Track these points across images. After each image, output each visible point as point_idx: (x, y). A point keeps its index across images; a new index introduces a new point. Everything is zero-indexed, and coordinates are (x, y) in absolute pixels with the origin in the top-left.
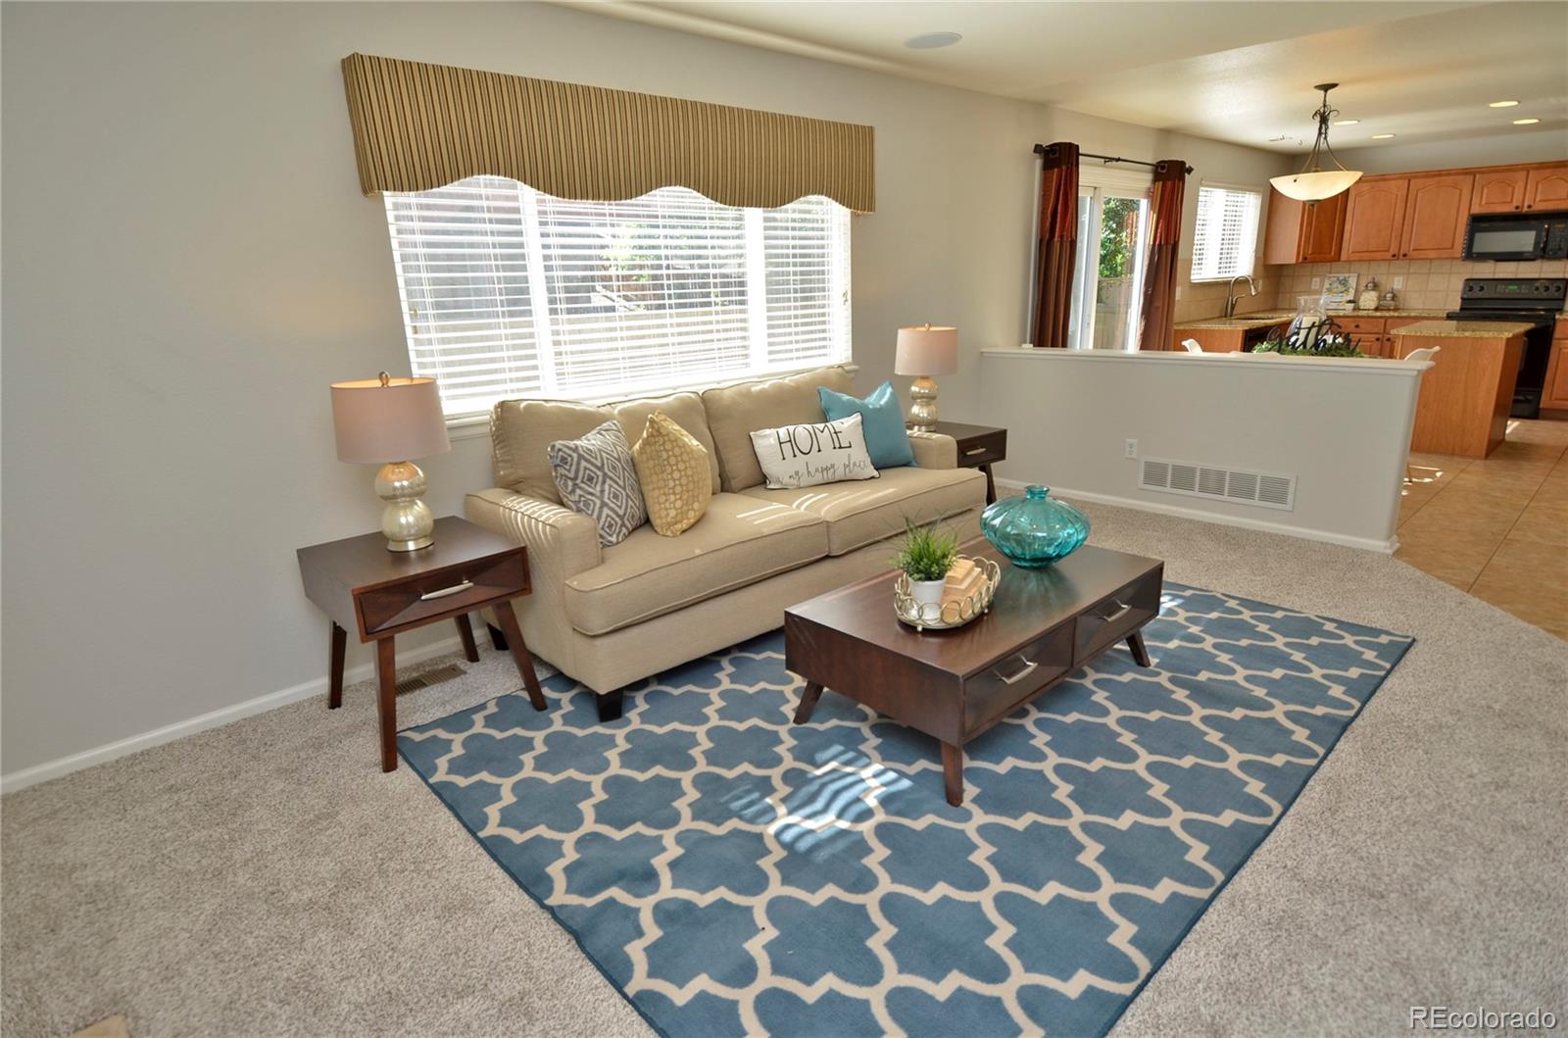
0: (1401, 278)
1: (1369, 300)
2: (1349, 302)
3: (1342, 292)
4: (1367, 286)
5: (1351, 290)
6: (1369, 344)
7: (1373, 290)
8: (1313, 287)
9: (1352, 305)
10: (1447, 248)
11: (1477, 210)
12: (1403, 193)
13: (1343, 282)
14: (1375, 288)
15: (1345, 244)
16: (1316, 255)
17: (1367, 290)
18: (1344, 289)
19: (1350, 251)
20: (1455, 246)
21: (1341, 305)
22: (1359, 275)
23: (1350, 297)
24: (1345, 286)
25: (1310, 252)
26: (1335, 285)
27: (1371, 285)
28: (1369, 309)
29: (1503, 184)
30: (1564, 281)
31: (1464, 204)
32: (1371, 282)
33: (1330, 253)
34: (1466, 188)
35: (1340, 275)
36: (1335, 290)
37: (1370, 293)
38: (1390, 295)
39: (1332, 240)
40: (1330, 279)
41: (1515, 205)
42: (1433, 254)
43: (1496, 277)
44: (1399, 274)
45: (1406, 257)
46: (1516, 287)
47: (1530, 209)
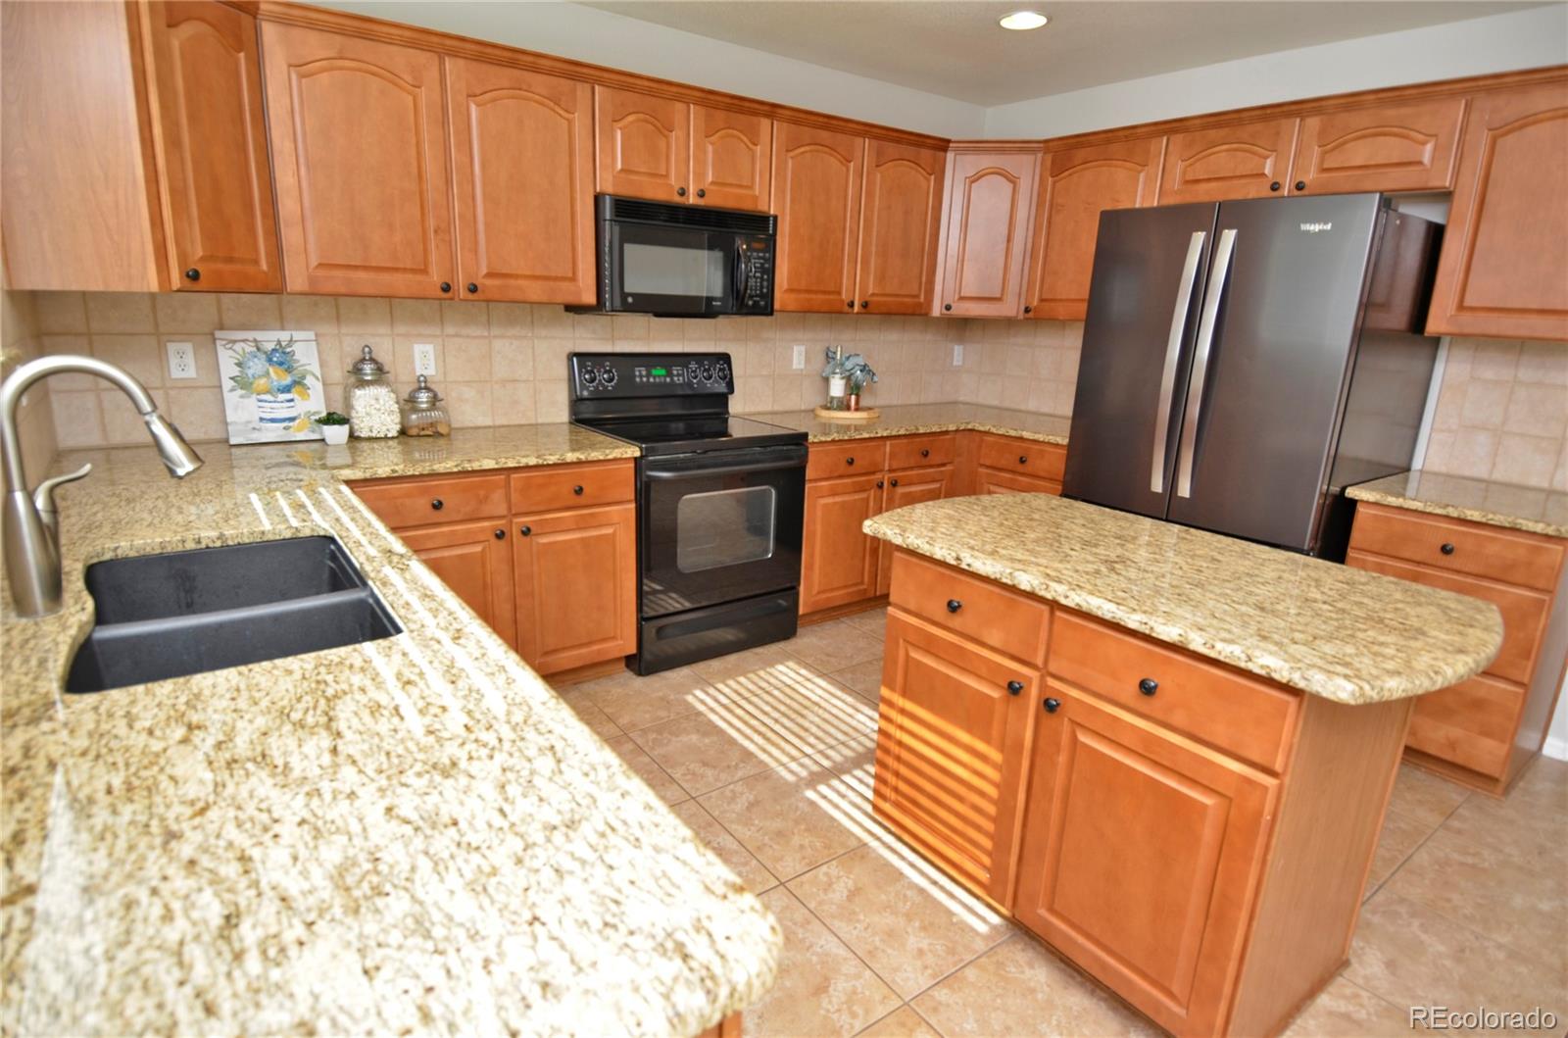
0: (429, 348)
1: (379, 411)
2: (331, 419)
3: (287, 389)
4: (359, 371)
5: (309, 381)
6: (478, 548)
7: (378, 380)
8: (176, 373)
10: (563, 279)
11: (607, 184)
12: (427, 95)
13: (281, 358)
14: (381, 375)
15: (290, 236)
16: (220, 266)
17: (363, 384)
18: (288, 380)
19: (314, 262)
20: (580, 274)
21: (299, 430)
22: (316, 335)
23: (315, 403)
24: (289, 370)
25: (200, 253)
26: (257, 366)
27: (368, 368)
28: (386, 438)
29: (650, 127)
30: (725, 358)
31: (581, 163)
32: (363, 360)
33: (256, 262)
34: (580, 120)
35: (259, 335)
36: (263, 381)
37: (373, 391)
38: (424, 397)
39: (252, 216)
40: (238, 347)
41: (677, 188)
42: (535, 291)
43: (618, 349)
44: (421, 336)
45: (477, 296)
46: (663, 372)
47: (701, 201)
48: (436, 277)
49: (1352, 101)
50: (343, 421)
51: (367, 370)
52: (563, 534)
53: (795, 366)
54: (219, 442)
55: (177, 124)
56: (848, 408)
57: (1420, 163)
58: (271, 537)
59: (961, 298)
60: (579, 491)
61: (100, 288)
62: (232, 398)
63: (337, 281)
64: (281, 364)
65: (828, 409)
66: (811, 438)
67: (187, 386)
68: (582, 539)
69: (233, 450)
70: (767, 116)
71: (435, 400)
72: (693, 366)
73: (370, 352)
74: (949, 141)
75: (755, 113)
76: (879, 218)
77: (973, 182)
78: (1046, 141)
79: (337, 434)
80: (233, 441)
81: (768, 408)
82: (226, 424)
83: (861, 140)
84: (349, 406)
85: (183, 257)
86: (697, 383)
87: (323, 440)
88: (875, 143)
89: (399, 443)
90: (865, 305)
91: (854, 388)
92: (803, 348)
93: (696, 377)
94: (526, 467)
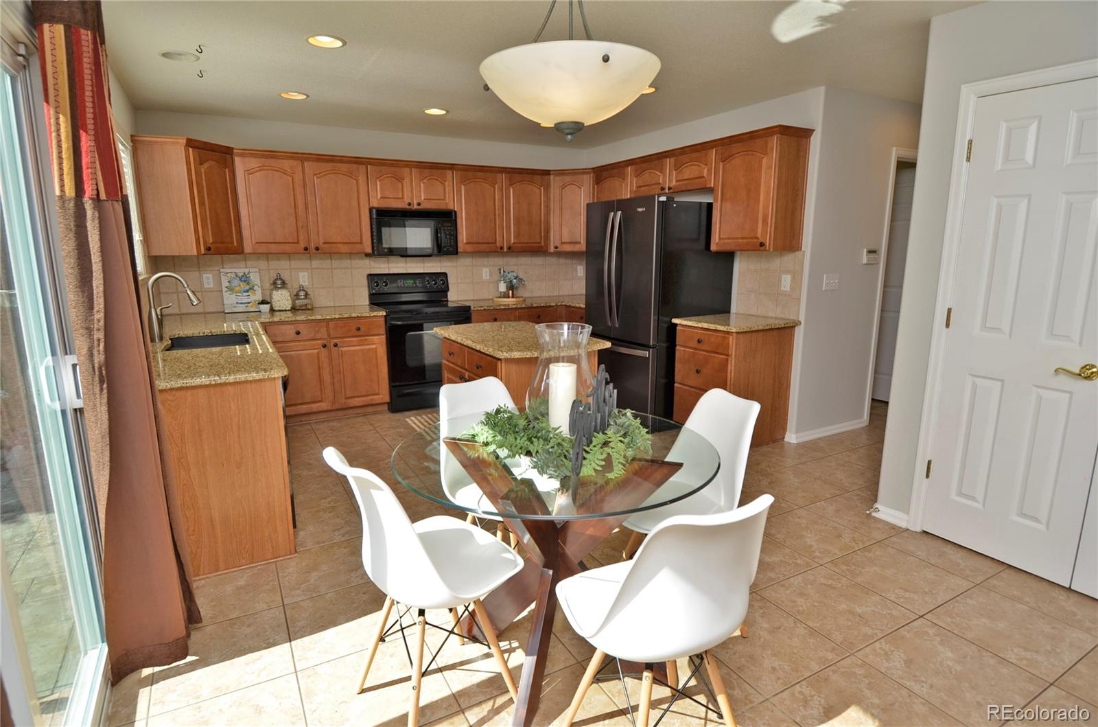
0: (306, 274)
2: (263, 302)
3: (247, 291)
4: (273, 283)
5: (256, 288)
6: (316, 351)
7: (283, 288)
8: (206, 285)
9: (267, 306)
10: (357, 243)
11: (375, 203)
12: (298, 177)
13: (245, 279)
14: (284, 285)
15: (246, 233)
16: (219, 245)
17: (277, 288)
18: (248, 288)
19: (254, 242)
20: (364, 241)
21: (252, 307)
22: (259, 270)
23: (258, 297)
24: (248, 284)
25: (211, 241)
26: (236, 282)
27: (279, 282)
28: (286, 310)
29: (393, 179)
30: (445, 274)
31: (363, 196)
32: (277, 279)
33: (233, 243)
34: (362, 179)
35: (237, 271)
36: (238, 288)
37: (280, 292)
38: (302, 294)
39: (231, 226)
40: (228, 275)
41: (407, 202)
42: (344, 249)
43: (391, 272)
44: (302, 269)
45: (319, 251)
46: (412, 281)
47: (419, 207)
48: (303, 245)
49: (683, 151)
50: (267, 303)
51: (279, 283)
52: (352, 347)
53: (484, 278)
54: (221, 312)
55: (203, 197)
56: (509, 297)
57: (704, 177)
58: (227, 333)
59: (562, 243)
60: (359, 329)
61: (177, 254)
62: (226, 295)
63: (263, 249)
64: (245, 281)
65: (500, 297)
66: (472, 308)
67: (210, 291)
68: (362, 350)
69: (227, 315)
70: (450, 169)
71: (307, 295)
72: (427, 278)
73: (280, 276)
74: (550, 171)
75: (444, 169)
76: (514, 208)
77: (562, 189)
78: (593, 169)
79: (265, 308)
80: (226, 311)
81: (472, 298)
82: (224, 305)
83: (500, 175)
84: (271, 298)
85: (205, 242)
86: (430, 286)
87: (260, 311)
88: (507, 175)
89: (292, 312)
90: (509, 248)
91: (511, 287)
92: (488, 269)
93: (429, 283)
94: (335, 318)
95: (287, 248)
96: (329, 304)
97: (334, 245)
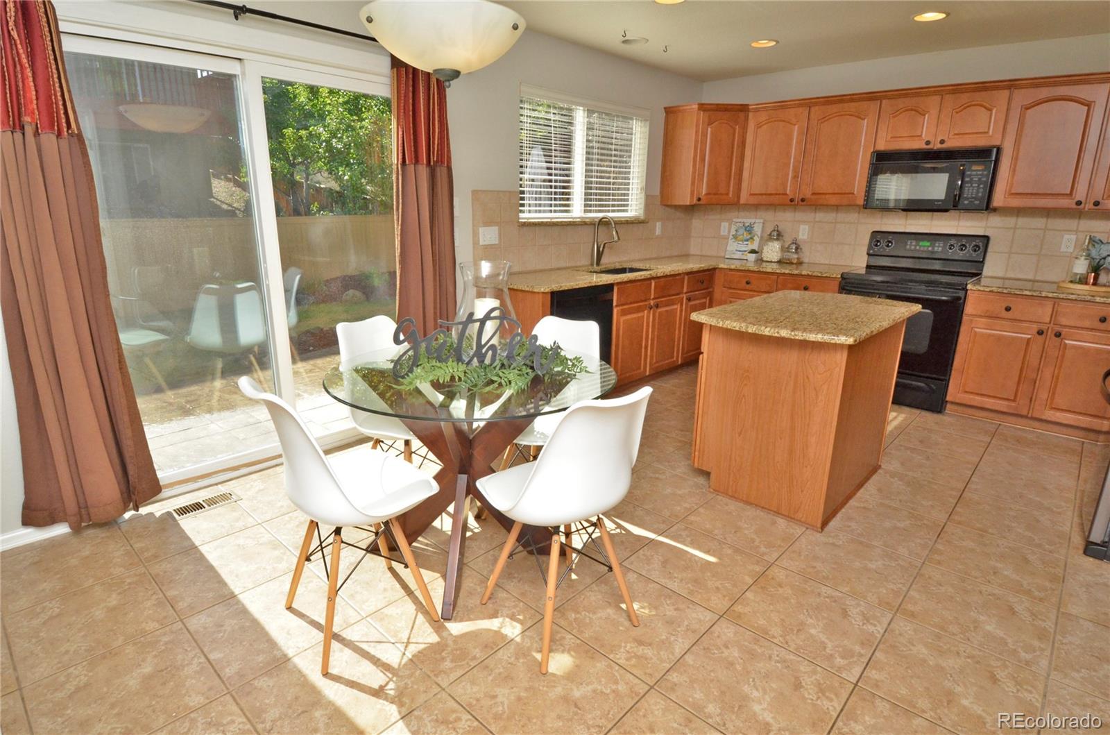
0: (807, 227)
1: (772, 251)
2: (753, 252)
3: (747, 240)
4: (770, 235)
5: (756, 238)
7: (777, 239)
8: (722, 233)
9: (754, 255)
10: (848, 194)
11: (882, 145)
13: (749, 229)
14: (779, 236)
16: (712, 196)
17: (771, 240)
18: (749, 237)
20: (857, 191)
22: (762, 220)
23: (753, 246)
24: (750, 234)
25: (704, 193)
26: (741, 231)
27: (775, 233)
28: (771, 262)
29: (913, 112)
30: (987, 238)
32: (774, 231)
34: (872, 118)
35: (745, 220)
36: (741, 237)
37: (773, 243)
38: (794, 247)
39: (730, 179)
40: (737, 224)
41: (926, 140)
42: (833, 200)
43: (907, 231)
44: (804, 222)
45: (805, 203)
46: (928, 244)
47: (944, 146)
48: (789, 197)
50: (758, 253)
51: (775, 235)
53: (1064, 249)
54: (722, 258)
55: (705, 154)
56: (1087, 282)
62: (731, 242)
64: (749, 231)
69: (725, 260)
70: (1006, 88)
71: (798, 249)
72: (952, 242)
73: (779, 227)
80: (726, 257)
82: (726, 251)
84: (763, 248)
85: (698, 194)
86: (953, 252)
87: (747, 260)
90: (1097, 203)
92: (1074, 238)
93: (953, 249)
94: (784, 273)
95: (775, 199)
96: (822, 262)
97: (823, 196)
